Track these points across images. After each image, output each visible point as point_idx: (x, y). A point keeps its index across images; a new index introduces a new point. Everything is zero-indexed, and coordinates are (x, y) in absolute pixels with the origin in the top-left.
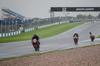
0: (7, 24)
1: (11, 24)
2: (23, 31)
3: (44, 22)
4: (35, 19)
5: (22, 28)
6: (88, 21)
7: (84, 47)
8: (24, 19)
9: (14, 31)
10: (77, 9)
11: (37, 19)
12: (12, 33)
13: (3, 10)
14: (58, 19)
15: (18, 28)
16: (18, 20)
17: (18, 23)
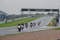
2: (6, 22)
3: (18, 17)
5: (6, 20)
6: (42, 17)
7: (39, 31)
8: (7, 15)
9: (1, 22)
10: (36, 10)
11: (14, 15)
15: (4, 20)
16: (4, 15)
17: (4, 17)
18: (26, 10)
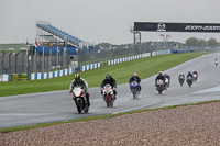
0: (47, 54)
1: (54, 53)
2: (78, 70)
3: (120, 51)
4: (103, 45)
5: (76, 63)
6: (208, 52)
8: (81, 46)
9: (59, 69)
10: (188, 27)
11: (107, 45)
12: (56, 72)
13: (38, 26)
14: (148, 47)
15: (68, 63)
16: (69, 46)
17: (69, 53)
18: (152, 27)
